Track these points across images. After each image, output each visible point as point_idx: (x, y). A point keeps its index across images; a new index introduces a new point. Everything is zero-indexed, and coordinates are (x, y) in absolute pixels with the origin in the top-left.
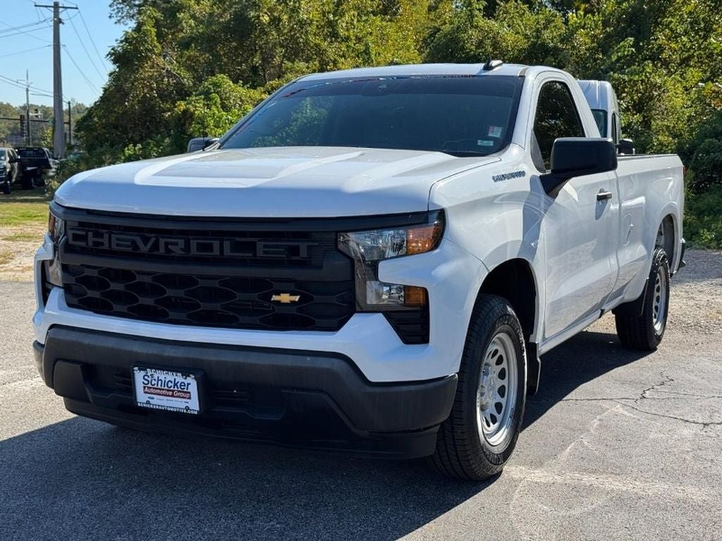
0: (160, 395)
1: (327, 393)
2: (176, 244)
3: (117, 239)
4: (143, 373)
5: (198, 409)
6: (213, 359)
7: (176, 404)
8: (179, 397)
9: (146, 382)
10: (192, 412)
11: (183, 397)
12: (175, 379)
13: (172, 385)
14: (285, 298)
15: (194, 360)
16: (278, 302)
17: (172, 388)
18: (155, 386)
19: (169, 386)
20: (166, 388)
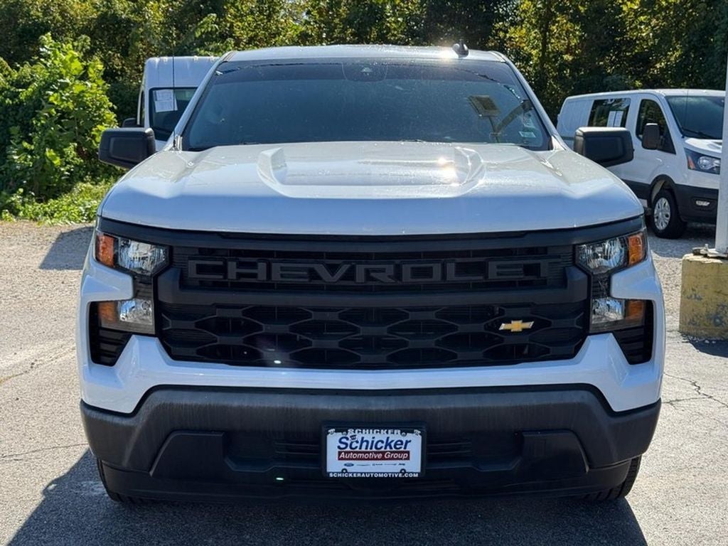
0: (364, 459)
1: (572, 431)
2: (383, 271)
3: (282, 269)
4: (340, 435)
5: (419, 471)
6: (439, 407)
7: (388, 468)
8: (393, 459)
9: (343, 446)
10: (411, 475)
11: (398, 459)
12: (388, 438)
13: (384, 445)
14: (516, 326)
15: (413, 412)
16: (508, 332)
17: (383, 450)
18: (357, 450)
19: (379, 447)
20: (374, 449)
